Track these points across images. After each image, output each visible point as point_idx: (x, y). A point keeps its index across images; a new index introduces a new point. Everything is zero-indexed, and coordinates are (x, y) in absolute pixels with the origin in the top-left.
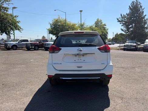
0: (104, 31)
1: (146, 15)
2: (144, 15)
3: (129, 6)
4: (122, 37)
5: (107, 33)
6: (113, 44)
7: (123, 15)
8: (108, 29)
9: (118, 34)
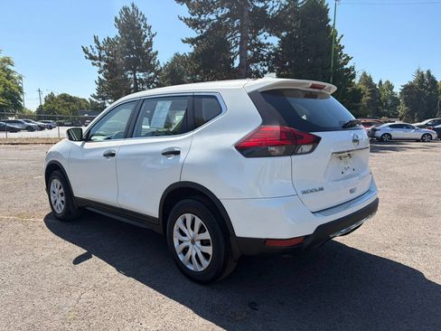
0: (7, 82)
1: (157, 53)
2: (154, 51)
3: (116, 19)
4: (68, 106)
5: (20, 89)
6: (51, 128)
7: (101, 41)
8: (20, 78)
9: (56, 95)
